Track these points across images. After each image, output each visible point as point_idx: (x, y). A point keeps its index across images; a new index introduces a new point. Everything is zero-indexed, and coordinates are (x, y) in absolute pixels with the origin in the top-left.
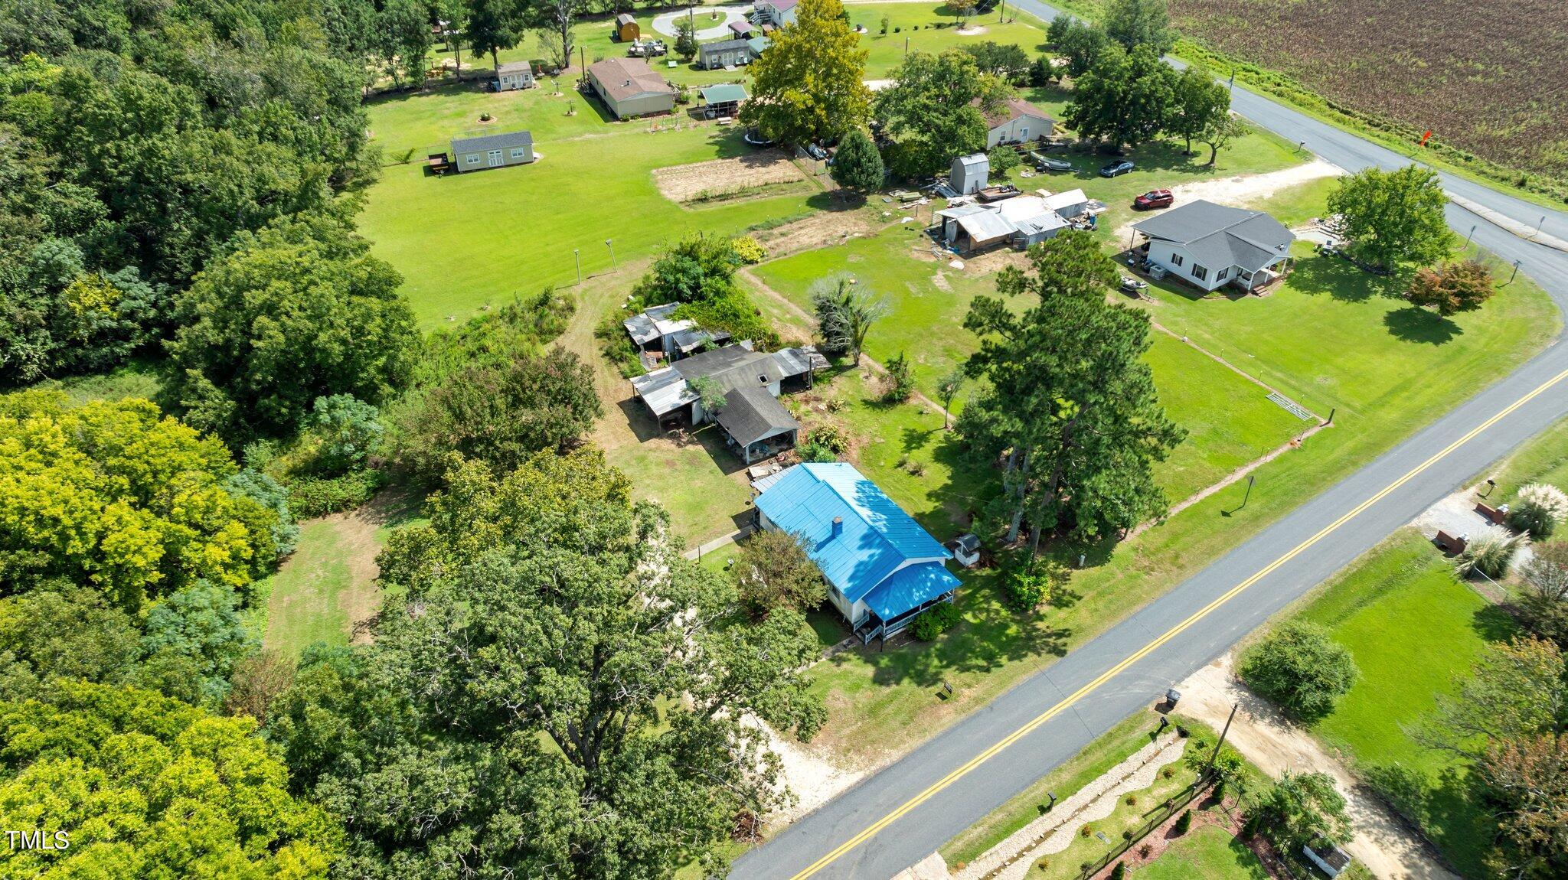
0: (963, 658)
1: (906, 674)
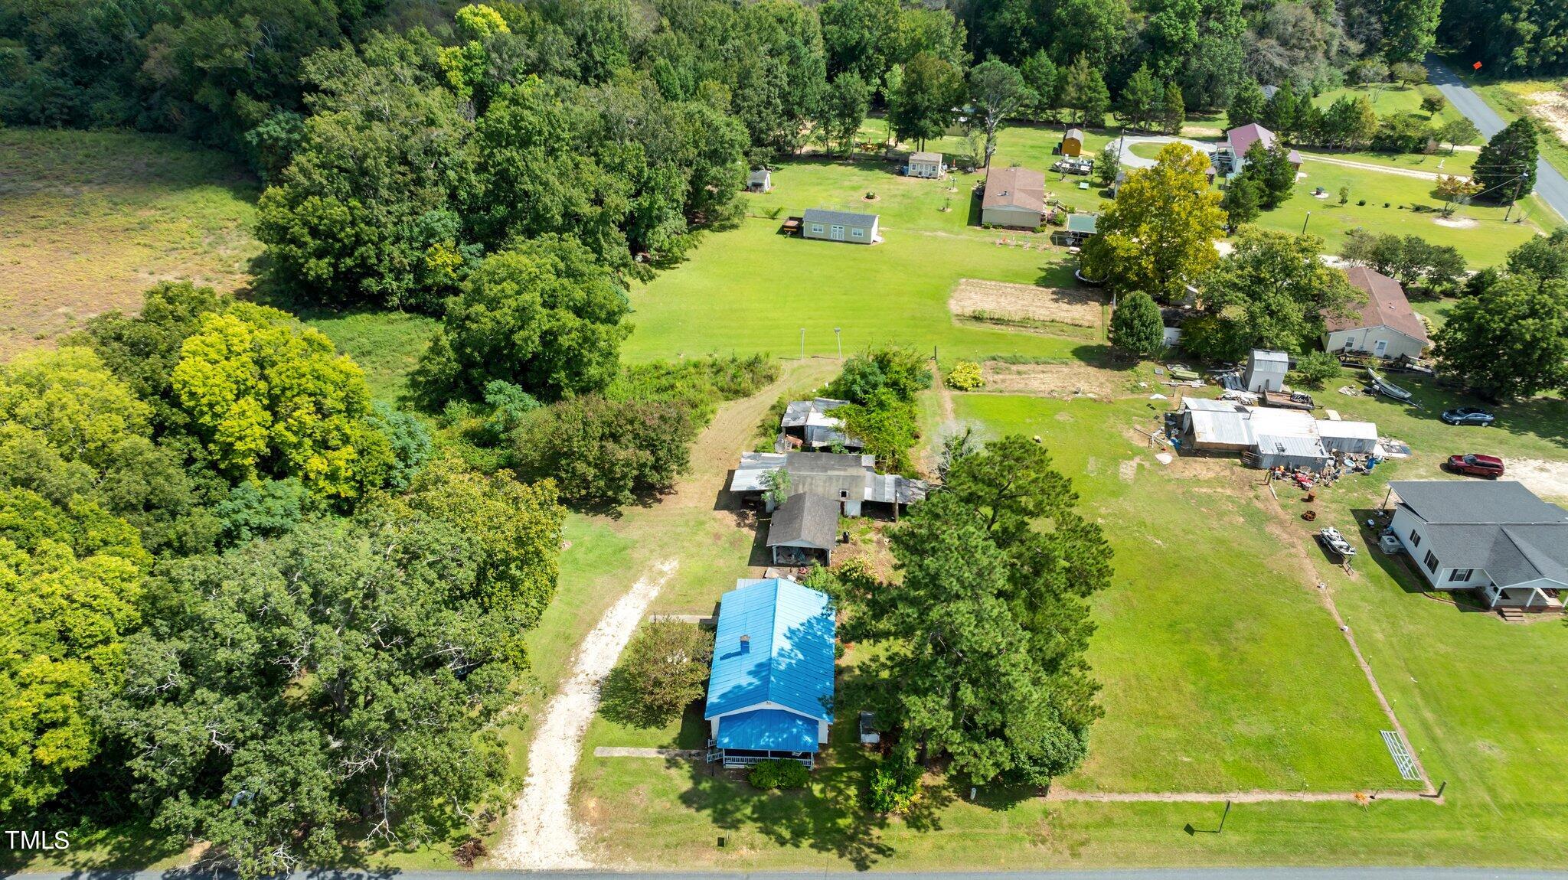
0: (776, 821)
1: (713, 806)
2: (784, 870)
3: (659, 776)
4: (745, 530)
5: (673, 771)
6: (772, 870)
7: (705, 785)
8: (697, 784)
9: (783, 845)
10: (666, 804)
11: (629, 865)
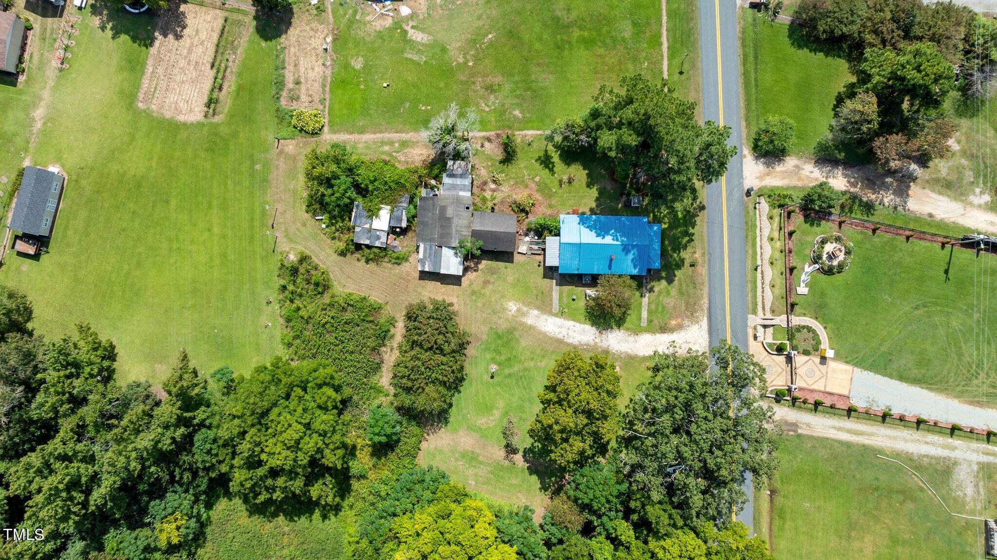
0: (680, 243)
1: (673, 270)
2: (706, 239)
3: (659, 295)
4: (481, 266)
5: (656, 289)
6: (706, 244)
7: (664, 274)
8: (662, 278)
9: (692, 240)
10: (674, 289)
11: (705, 302)
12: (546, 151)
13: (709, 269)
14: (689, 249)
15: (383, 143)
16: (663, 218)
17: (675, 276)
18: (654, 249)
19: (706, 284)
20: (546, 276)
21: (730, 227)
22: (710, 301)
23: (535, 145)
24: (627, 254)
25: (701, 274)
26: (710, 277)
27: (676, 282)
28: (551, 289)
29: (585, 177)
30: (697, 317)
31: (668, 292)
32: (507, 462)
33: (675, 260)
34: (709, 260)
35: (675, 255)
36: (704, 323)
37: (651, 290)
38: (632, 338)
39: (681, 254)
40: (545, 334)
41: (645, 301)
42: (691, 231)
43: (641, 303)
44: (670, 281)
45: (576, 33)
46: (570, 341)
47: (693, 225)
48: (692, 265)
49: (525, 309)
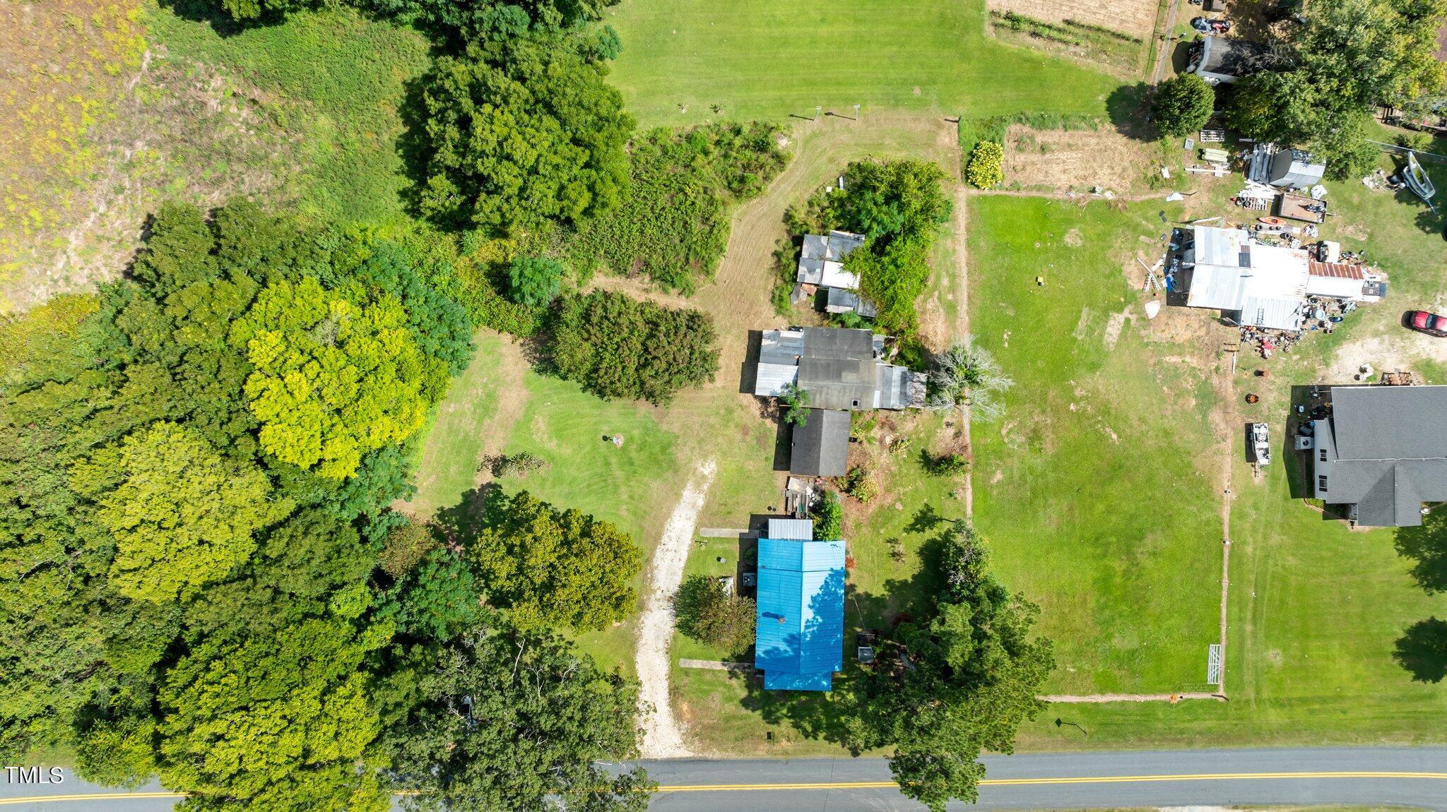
0: (802, 718)
1: (763, 708)
2: (808, 757)
3: (726, 686)
4: (769, 422)
5: (734, 682)
6: (801, 757)
7: (756, 693)
8: (751, 692)
9: (807, 737)
10: (733, 708)
11: (715, 754)
12: (941, 520)
13: (765, 761)
14: (793, 732)
15: (953, 277)
16: (839, 694)
17: (753, 710)
18: (794, 681)
19: (742, 757)
20: (754, 518)
21: (826, 793)
22: (717, 761)
23: (949, 503)
24: (786, 640)
25: (756, 749)
26: (752, 761)
27: (744, 711)
28: (735, 526)
29: (902, 578)
30: (692, 743)
31: (730, 699)
32: (481, 459)
33: (778, 710)
34: (777, 762)
35: (785, 711)
36: (684, 753)
37: (732, 674)
38: (661, 645)
39: (786, 720)
40: (667, 516)
41: (717, 665)
42: (821, 735)
43: (713, 659)
44: (746, 703)
45: (1118, 565)
46: (658, 553)
47: (829, 739)
48: (769, 736)
49: (705, 487)
